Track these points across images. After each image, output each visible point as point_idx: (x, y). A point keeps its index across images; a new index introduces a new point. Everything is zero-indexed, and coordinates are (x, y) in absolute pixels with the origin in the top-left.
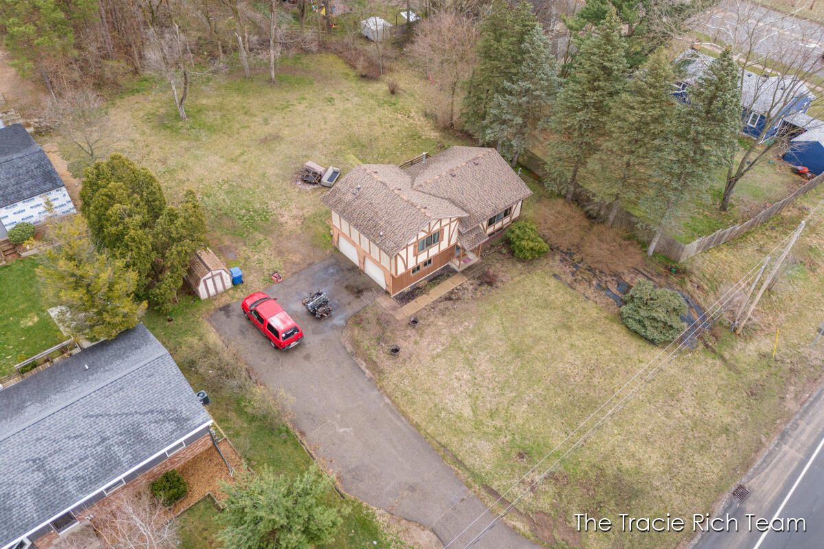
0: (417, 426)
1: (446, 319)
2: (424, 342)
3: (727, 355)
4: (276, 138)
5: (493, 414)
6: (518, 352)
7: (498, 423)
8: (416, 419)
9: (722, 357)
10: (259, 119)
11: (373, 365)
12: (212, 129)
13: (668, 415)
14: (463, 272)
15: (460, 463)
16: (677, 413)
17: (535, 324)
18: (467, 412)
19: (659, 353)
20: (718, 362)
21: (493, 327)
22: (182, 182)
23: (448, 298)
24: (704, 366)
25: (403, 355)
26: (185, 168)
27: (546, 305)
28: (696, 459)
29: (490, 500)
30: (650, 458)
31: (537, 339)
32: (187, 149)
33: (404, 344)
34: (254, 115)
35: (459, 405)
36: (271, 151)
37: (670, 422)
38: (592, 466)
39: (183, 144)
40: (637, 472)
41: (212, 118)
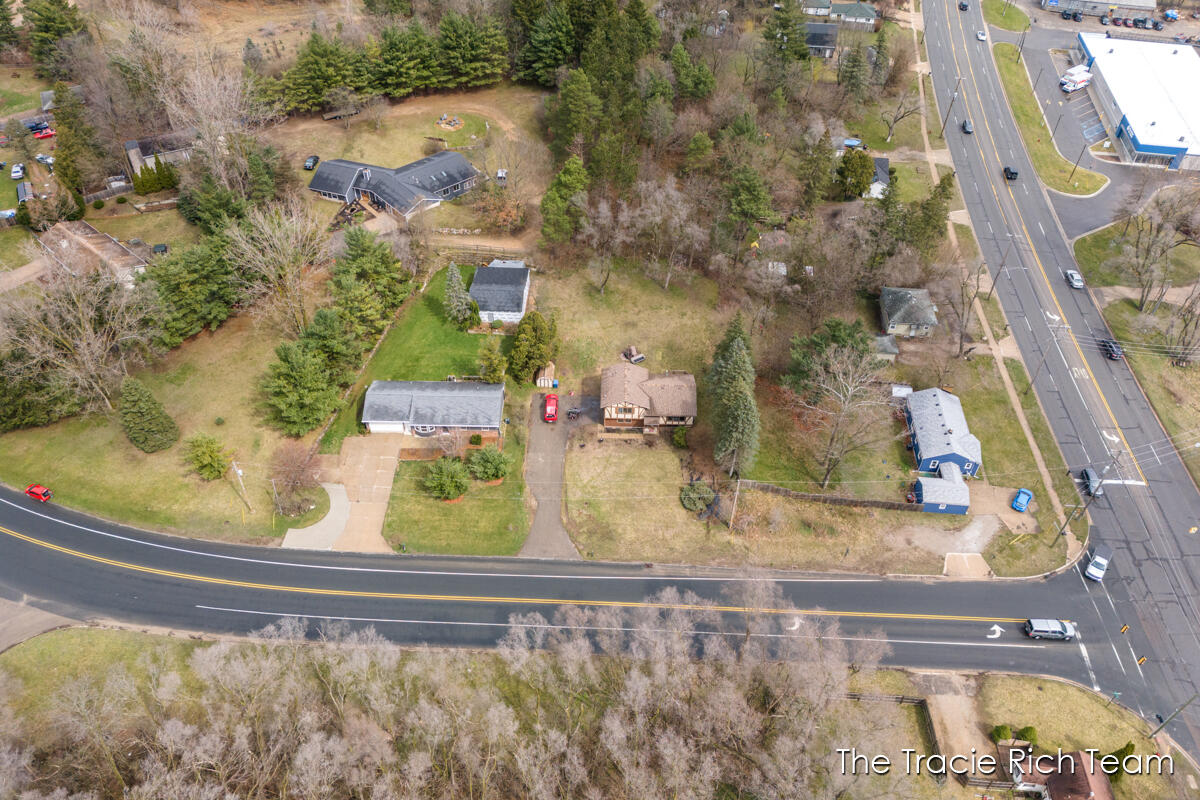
0: (564, 473)
1: (616, 448)
2: (597, 450)
3: (712, 532)
4: (634, 325)
5: (592, 487)
6: (628, 475)
7: (592, 491)
8: (567, 471)
9: (709, 532)
10: (636, 310)
11: (572, 445)
12: (609, 305)
13: (655, 530)
14: (645, 435)
15: (566, 492)
16: (660, 532)
17: (648, 471)
18: (585, 482)
19: (684, 511)
20: (705, 531)
21: (629, 462)
22: (574, 328)
23: (626, 441)
24: (697, 528)
25: (585, 449)
26: (580, 321)
27: (662, 468)
28: (647, 547)
29: (563, 508)
30: (630, 535)
31: (641, 476)
32: (589, 312)
33: (589, 446)
34: (636, 306)
35: (585, 477)
36: (626, 331)
37: (653, 532)
38: (607, 523)
39: (590, 308)
40: (620, 535)
41: (615, 299)
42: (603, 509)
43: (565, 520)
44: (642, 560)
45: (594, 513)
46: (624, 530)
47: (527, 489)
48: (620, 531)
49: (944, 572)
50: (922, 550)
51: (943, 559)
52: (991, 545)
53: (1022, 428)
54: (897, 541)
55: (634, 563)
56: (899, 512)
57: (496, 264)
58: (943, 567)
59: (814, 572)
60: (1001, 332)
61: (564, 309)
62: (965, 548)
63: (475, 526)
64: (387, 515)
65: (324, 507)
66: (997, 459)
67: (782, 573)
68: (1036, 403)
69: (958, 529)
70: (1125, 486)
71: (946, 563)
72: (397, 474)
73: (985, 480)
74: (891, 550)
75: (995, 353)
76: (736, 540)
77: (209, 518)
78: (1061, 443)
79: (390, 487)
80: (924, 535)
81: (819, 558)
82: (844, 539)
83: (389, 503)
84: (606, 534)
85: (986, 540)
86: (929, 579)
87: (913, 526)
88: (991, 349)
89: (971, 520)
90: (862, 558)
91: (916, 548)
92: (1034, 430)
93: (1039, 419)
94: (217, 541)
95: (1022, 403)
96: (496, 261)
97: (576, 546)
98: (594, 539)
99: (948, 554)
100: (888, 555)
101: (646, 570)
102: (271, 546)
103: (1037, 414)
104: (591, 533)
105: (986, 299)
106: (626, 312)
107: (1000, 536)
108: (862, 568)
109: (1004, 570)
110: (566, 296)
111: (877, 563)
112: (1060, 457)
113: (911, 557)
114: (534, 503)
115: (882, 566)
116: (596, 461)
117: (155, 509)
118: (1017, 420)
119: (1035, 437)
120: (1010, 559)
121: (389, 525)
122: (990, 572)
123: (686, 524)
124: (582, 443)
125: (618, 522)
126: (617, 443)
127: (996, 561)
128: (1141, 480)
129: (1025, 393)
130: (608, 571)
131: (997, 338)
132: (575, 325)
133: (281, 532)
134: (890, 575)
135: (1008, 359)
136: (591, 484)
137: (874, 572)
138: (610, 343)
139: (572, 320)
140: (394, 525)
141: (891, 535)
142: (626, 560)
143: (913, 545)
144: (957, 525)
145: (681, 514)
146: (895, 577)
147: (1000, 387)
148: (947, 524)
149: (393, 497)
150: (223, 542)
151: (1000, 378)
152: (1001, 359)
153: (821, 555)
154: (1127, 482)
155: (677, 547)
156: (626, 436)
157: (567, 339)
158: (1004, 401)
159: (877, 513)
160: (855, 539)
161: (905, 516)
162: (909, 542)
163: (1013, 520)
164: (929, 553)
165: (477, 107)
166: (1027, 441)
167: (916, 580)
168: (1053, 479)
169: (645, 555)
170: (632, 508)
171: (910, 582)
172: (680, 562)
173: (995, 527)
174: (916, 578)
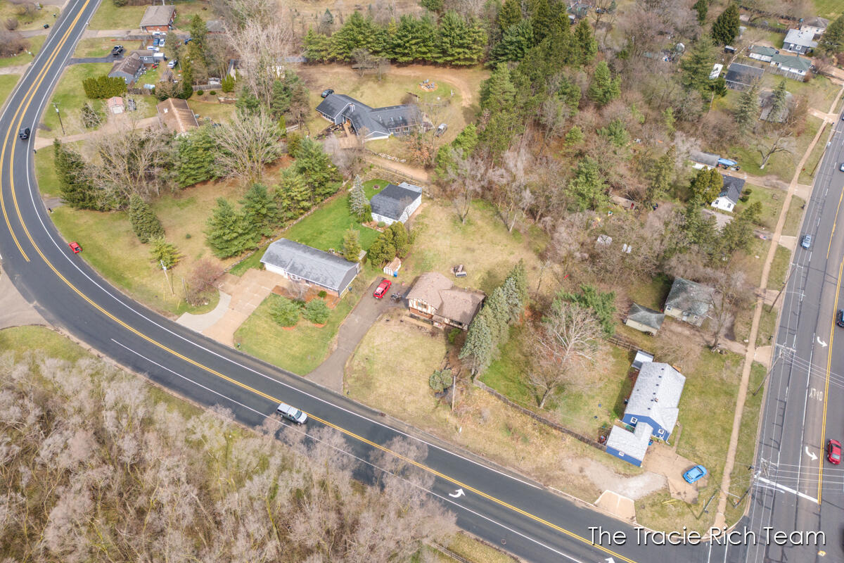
0: (366, 334)
1: (409, 329)
2: (397, 327)
3: (439, 408)
4: (473, 250)
5: (378, 350)
6: (405, 350)
7: (376, 352)
8: (368, 334)
9: (437, 407)
10: (481, 241)
11: (381, 318)
12: (464, 232)
13: (401, 393)
14: (433, 327)
15: (359, 347)
16: (404, 396)
17: (420, 352)
18: (376, 344)
19: (428, 387)
20: (434, 406)
21: (412, 341)
22: (431, 241)
23: (418, 327)
24: (430, 402)
25: (388, 323)
26: (438, 238)
27: (431, 353)
28: (389, 402)
29: (351, 357)
30: (383, 390)
31: (414, 354)
32: (447, 233)
33: (392, 322)
34: (482, 238)
35: (377, 342)
36: (464, 253)
37: (399, 394)
38: (372, 376)
39: (449, 231)
40: (376, 387)
41: (471, 229)
42: (375, 366)
43: (347, 365)
44: (380, 409)
45: (368, 367)
46: (381, 385)
47: (336, 336)
48: (377, 385)
49: (596, 503)
50: (589, 480)
51: (601, 493)
52: (648, 498)
53: (733, 420)
54: (572, 466)
55: (374, 409)
56: (588, 445)
57: (404, 185)
58: (597, 498)
59: (496, 463)
60: (764, 341)
61: (432, 226)
62: (624, 492)
63: (289, 349)
64: (244, 323)
65: (212, 306)
66: (695, 436)
67: (471, 455)
68: (759, 406)
69: (627, 476)
70: (798, 498)
71: (601, 497)
72: (265, 301)
73: (675, 448)
74: (563, 470)
75: (747, 354)
76: (453, 421)
77: (148, 291)
78: (761, 443)
79: (256, 307)
80: (596, 469)
81: (504, 455)
82: (532, 449)
83: (249, 316)
84: (367, 382)
85: (646, 492)
86: (580, 503)
87: (592, 459)
88: (746, 351)
89: (642, 473)
90: (537, 468)
91: (584, 477)
92: (743, 425)
93: (753, 418)
94: (145, 306)
95: (747, 401)
96: (404, 183)
97: (344, 385)
98: (358, 384)
99: (607, 491)
100: (559, 473)
101: (379, 417)
102: (171, 319)
103: (755, 415)
104: (358, 379)
105: (768, 310)
106: (472, 240)
107: (660, 494)
108: (533, 475)
109: (645, 520)
110: (439, 219)
111: (547, 475)
112: (752, 454)
113: (576, 482)
114: (335, 347)
115: (549, 480)
116: (391, 333)
117: (126, 276)
118: (733, 412)
119: (740, 431)
120: (656, 514)
121: (241, 330)
122: (633, 517)
123: (424, 397)
124: (389, 318)
125: (379, 378)
126: (412, 327)
127: (644, 511)
128: (817, 498)
129: (755, 394)
130: (353, 408)
131: (758, 343)
132: (433, 239)
133: (180, 313)
134: (551, 488)
135: (757, 362)
136: (379, 347)
137: (540, 481)
138: (450, 258)
139: (433, 236)
140: (244, 330)
141: (570, 460)
142: (370, 406)
143: (584, 474)
144: (628, 472)
145: (425, 388)
146: (555, 491)
147: (735, 382)
148: (621, 469)
149: (254, 314)
150: (148, 308)
151: (740, 375)
152: (751, 361)
153: (508, 454)
154: (800, 494)
155: (409, 410)
156: (421, 324)
157: (423, 247)
158: (731, 394)
159: (569, 440)
160: (539, 452)
161: (590, 450)
162: (581, 470)
163: (678, 485)
164: (592, 484)
165: (453, 79)
166: (731, 431)
167: (570, 500)
168: (734, 468)
169: (384, 407)
170: (394, 372)
171: (564, 499)
172: (405, 420)
173: (660, 486)
174: (570, 498)
